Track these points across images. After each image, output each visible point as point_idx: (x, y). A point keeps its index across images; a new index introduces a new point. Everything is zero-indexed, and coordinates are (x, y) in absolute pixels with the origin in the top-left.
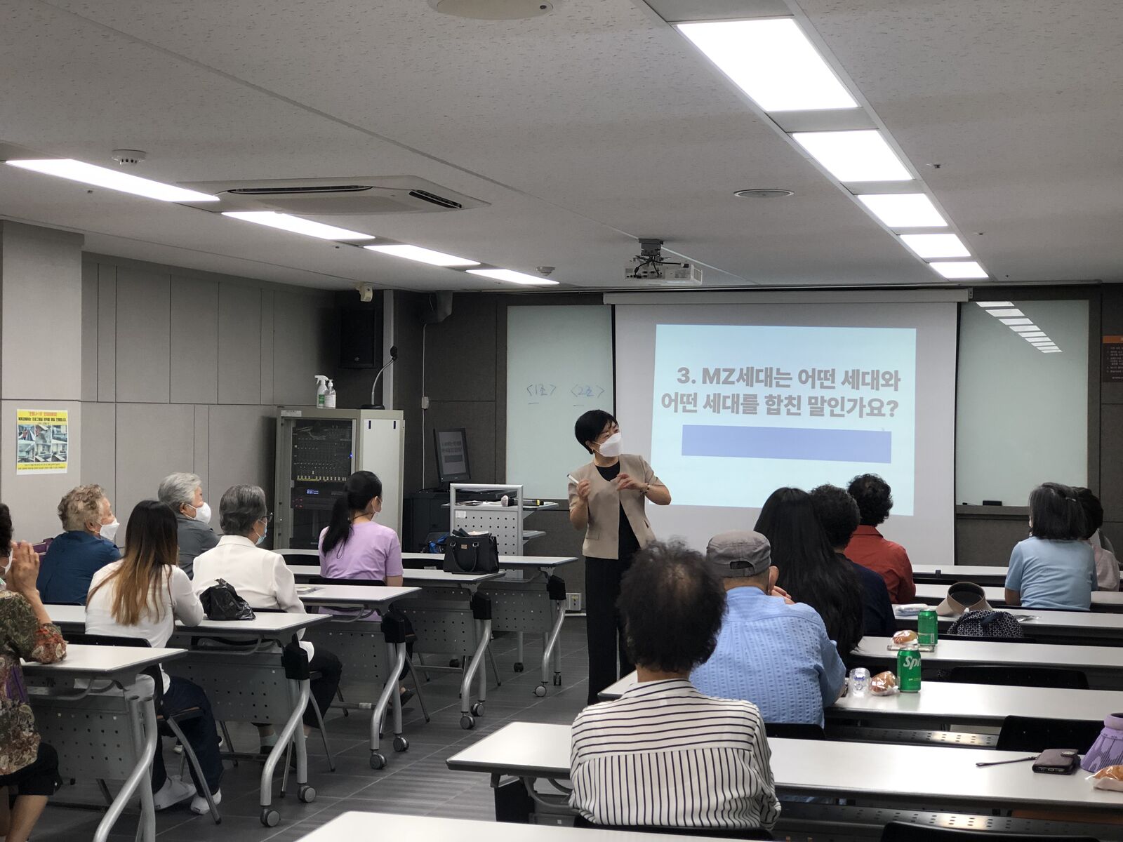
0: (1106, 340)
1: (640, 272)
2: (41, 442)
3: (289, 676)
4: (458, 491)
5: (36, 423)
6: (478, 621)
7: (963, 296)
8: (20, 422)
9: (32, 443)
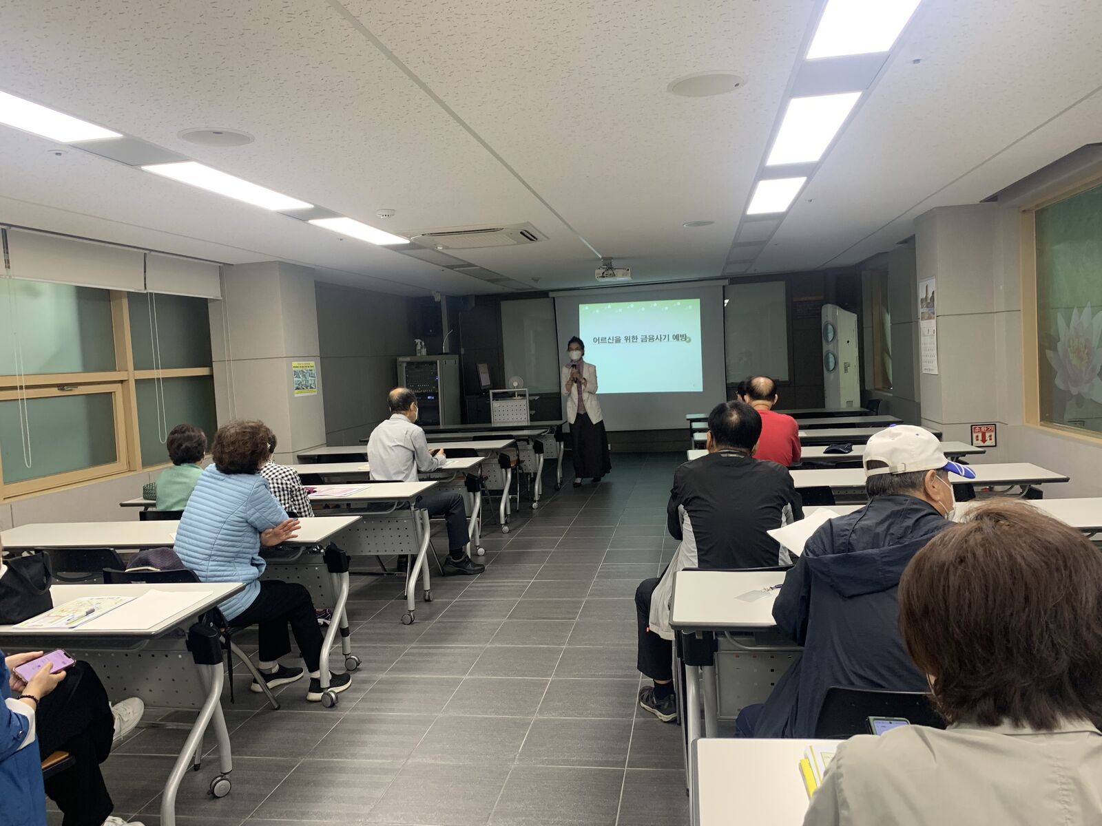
0: (795, 299)
1: (604, 275)
2: (304, 379)
3: (469, 490)
4: (493, 393)
5: (301, 369)
6: (537, 455)
7: (726, 282)
8: (294, 369)
9: (300, 380)
